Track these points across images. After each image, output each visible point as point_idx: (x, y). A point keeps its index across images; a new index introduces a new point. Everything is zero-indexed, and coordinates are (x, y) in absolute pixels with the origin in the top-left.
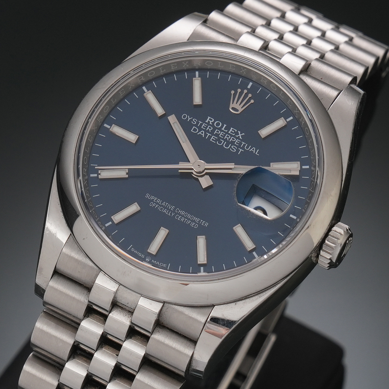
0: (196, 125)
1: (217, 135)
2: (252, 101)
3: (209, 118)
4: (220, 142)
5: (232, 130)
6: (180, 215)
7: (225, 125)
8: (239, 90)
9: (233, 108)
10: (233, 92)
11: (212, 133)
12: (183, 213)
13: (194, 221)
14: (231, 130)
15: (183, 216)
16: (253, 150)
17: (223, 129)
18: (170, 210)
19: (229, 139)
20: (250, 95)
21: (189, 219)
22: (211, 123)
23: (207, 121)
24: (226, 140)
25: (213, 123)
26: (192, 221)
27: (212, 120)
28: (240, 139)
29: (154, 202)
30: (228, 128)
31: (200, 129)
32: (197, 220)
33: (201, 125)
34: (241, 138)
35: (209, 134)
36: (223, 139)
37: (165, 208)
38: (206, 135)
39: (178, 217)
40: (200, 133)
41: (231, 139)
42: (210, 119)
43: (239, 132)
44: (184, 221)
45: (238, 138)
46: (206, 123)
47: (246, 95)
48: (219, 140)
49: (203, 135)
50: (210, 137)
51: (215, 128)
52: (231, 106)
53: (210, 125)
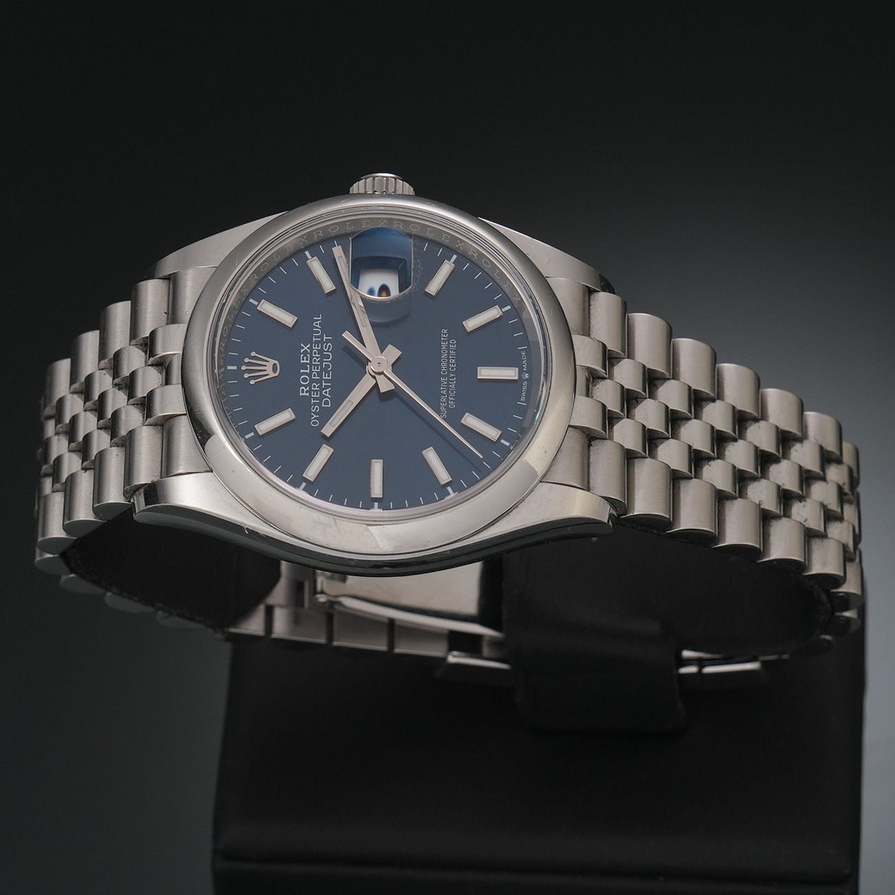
0: (320, 404)
1: (320, 374)
2: (253, 354)
3: (301, 394)
4: (327, 366)
5: (303, 360)
6: (448, 367)
7: (302, 371)
8: (246, 376)
9: (275, 371)
10: (252, 382)
11: (319, 381)
12: (444, 365)
13: (448, 348)
14: (305, 361)
15: (448, 363)
16: (317, 324)
17: (308, 371)
18: (448, 381)
19: (318, 358)
20: (247, 360)
21: (449, 354)
22: (308, 389)
23: (307, 394)
24: (321, 362)
25: (306, 387)
26: (449, 350)
27: (303, 389)
28: (311, 346)
29: (448, 404)
30: (304, 366)
31: (323, 397)
32: (444, 345)
33: (315, 399)
34: (309, 346)
35: (324, 384)
36: (321, 365)
37: (448, 388)
38: (326, 387)
39: (453, 368)
40: (327, 395)
41: (317, 355)
42: (303, 392)
43: (302, 351)
44: (453, 359)
45: (311, 348)
46: (310, 394)
47: (248, 364)
48: (325, 370)
49: (328, 390)
50: (326, 381)
51: (312, 381)
52: (272, 375)
53: (310, 388)
